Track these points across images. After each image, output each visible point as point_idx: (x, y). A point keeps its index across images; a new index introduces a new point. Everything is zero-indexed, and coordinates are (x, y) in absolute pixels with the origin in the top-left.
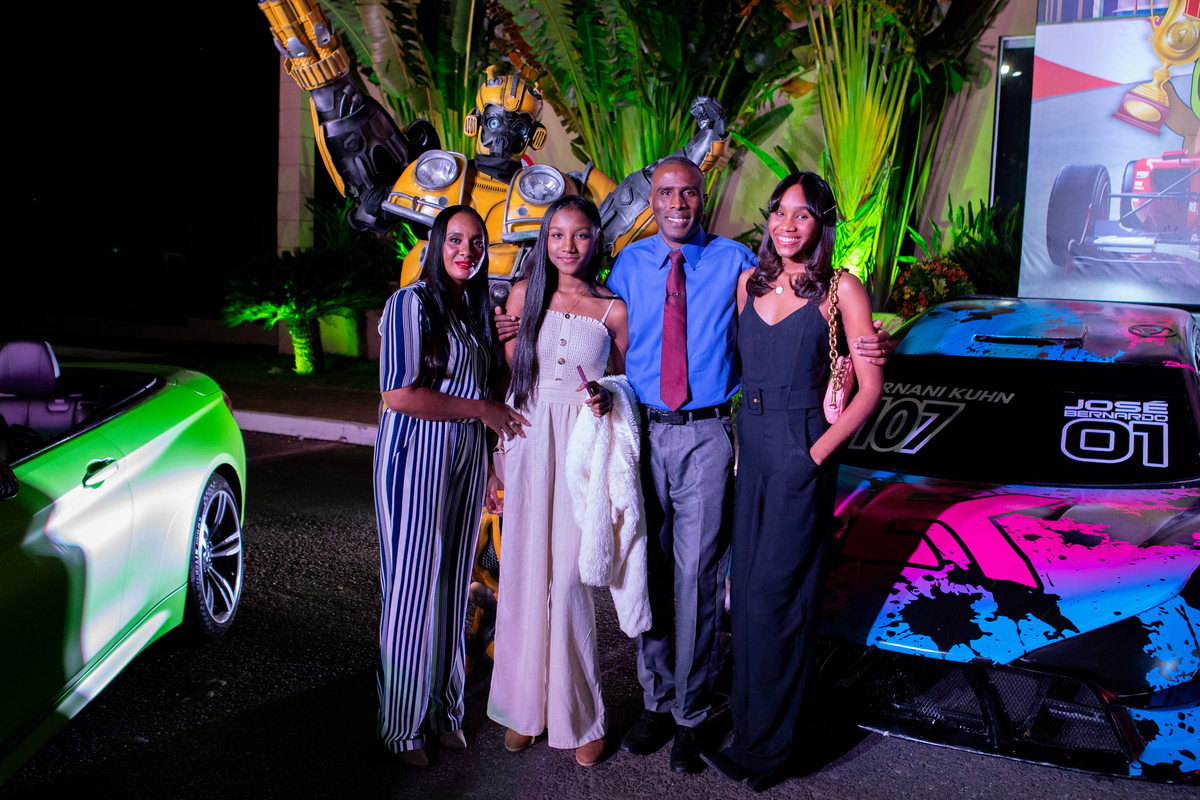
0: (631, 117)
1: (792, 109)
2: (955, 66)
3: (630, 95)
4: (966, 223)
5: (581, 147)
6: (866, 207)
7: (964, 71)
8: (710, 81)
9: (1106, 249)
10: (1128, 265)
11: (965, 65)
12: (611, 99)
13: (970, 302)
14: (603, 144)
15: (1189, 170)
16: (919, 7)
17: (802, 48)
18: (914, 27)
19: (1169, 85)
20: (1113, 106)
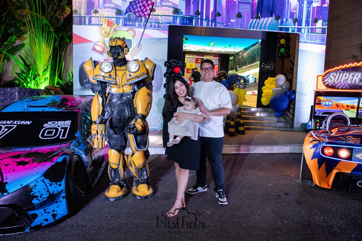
1: (25, 45)
6: (45, 72)
16: (54, 19)
17: (23, 27)
18: (53, 25)
19: (104, 43)
20: (92, 47)
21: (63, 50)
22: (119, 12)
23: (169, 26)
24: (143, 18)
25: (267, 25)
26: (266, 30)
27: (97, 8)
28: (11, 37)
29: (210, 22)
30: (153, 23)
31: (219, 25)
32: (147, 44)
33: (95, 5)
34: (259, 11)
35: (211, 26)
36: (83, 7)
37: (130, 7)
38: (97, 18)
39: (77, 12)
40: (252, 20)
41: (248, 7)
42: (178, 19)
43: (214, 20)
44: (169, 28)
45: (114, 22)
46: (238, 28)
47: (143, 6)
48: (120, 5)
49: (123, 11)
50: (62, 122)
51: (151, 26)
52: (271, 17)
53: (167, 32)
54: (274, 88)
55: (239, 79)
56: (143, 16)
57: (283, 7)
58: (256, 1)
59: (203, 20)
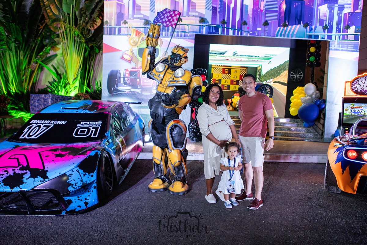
1: (57, 55)
2: (96, 46)
6: (75, 81)
8: (32, 45)
9: (121, 90)
10: (125, 94)
15: (137, 72)
16: (85, 30)
17: (57, 39)
18: (85, 36)
19: (132, 52)
20: (121, 56)
21: (92, 60)
22: (147, 22)
23: (196, 35)
24: (170, 28)
25: (295, 33)
26: (294, 38)
27: (127, 19)
28: (46, 47)
29: (236, 31)
30: (180, 32)
31: (245, 33)
33: (125, 15)
34: (287, 18)
35: (237, 35)
36: (113, 18)
37: (157, 17)
38: (126, 28)
39: (108, 23)
40: (279, 28)
41: (275, 15)
42: (204, 28)
43: (240, 28)
44: (195, 38)
45: (142, 32)
46: (264, 36)
47: (170, 16)
48: (149, 16)
49: (151, 21)
50: (94, 123)
52: (299, 24)
53: (194, 41)
54: (303, 97)
55: (266, 88)
56: (170, 26)
57: (312, 14)
58: (283, 9)
59: (229, 28)
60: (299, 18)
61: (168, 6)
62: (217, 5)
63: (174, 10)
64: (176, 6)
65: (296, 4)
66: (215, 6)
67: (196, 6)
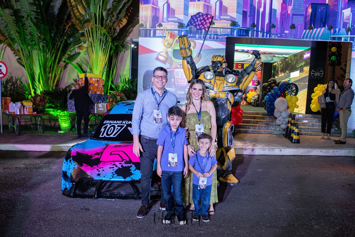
0: (35, 53)
1: (81, 53)
2: (121, 45)
3: (35, 47)
4: (125, 83)
5: (20, 61)
7: (123, 46)
8: (58, 44)
11: (123, 45)
12: (29, 48)
13: (126, 101)
14: (27, 60)
15: (172, 72)
16: (112, 29)
17: (83, 38)
18: (111, 35)
19: (167, 53)
20: (156, 57)
22: (181, 25)
23: (227, 37)
24: (203, 30)
25: (320, 35)
26: (319, 40)
27: (162, 22)
29: (265, 33)
30: (212, 35)
32: (206, 54)
33: (160, 18)
34: (312, 22)
35: (266, 37)
36: (149, 21)
37: (191, 21)
38: (161, 31)
39: (143, 26)
40: (305, 31)
41: (302, 18)
42: (235, 31)
43: (269, 31)
44: (226, 39)
45: (176, 35)
46: (291, 38)
47: (203, 20)
48: (183, 19)
49: (184, 24)
51: (210, 38)
52: (323, 27)
53: (225, 42)
55: (292, 87)
56: (203, 29)
57: (336, 17)
58: (309, 13)
59: (258, 31)
60: (323, 22)
61: (201, 10)
62: (247, 9)
63: (207, 14)
64: (209, 10)
65: (321, 8)
66: (245, 10)
67: (228, 10)
